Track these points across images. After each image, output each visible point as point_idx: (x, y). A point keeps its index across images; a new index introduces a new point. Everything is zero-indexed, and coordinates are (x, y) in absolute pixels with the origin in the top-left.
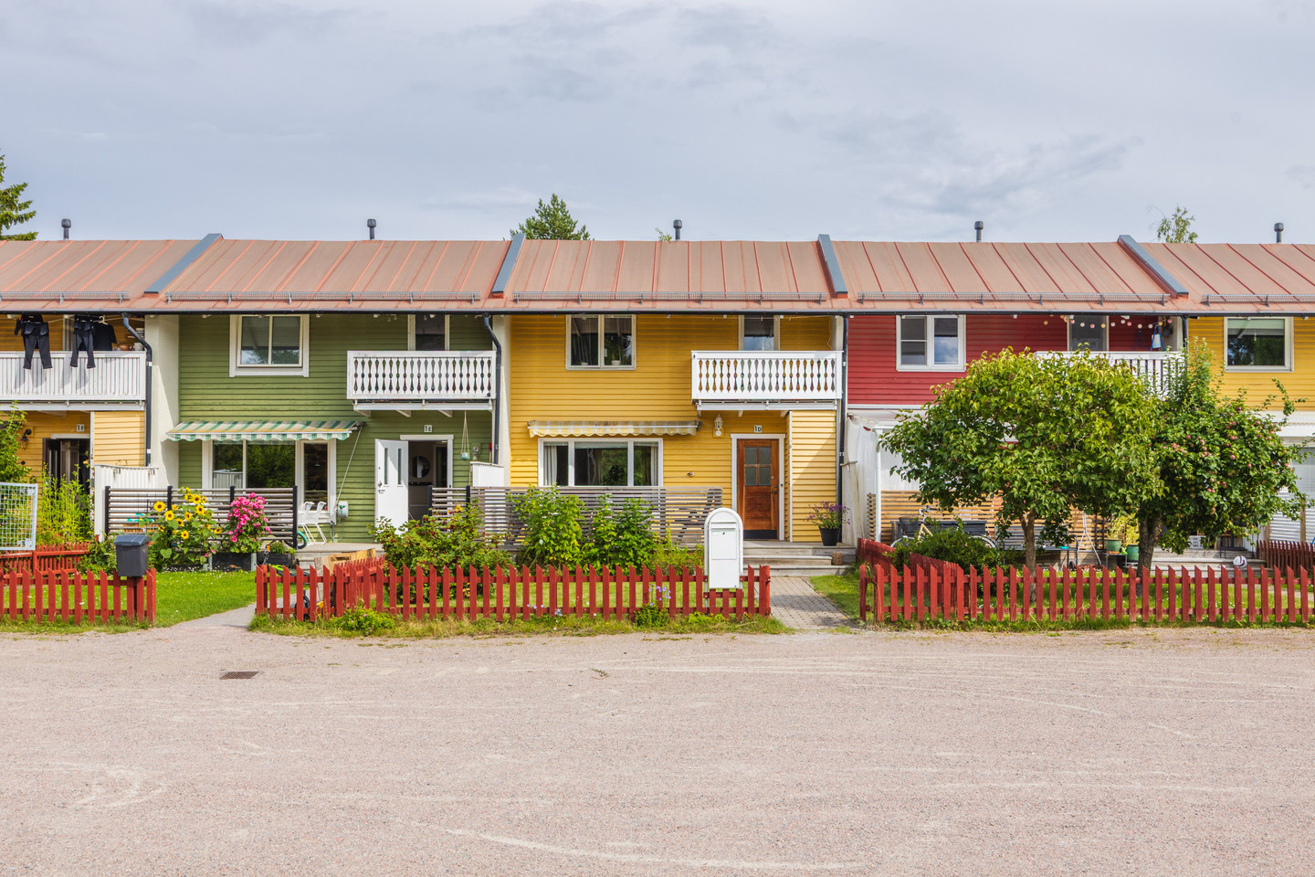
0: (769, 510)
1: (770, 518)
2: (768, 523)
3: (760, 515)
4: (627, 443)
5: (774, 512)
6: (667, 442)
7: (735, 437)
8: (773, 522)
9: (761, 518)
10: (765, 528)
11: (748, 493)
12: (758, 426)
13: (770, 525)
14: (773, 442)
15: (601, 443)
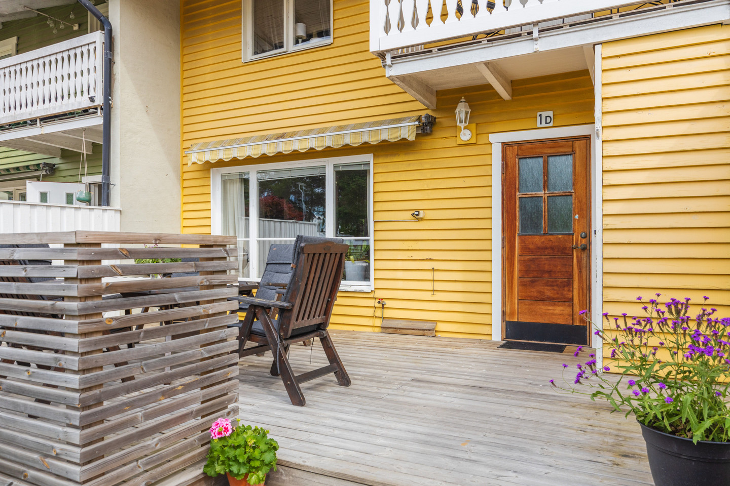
0: (569, 283)
1: (571, 301)
2: (567, 310)
3: (549, 292)
4: (324, 167)
5: (581, 288)
6: (381, 160)
7: (497, 139)
8: (577, 308)
9: (552, 300)
10: (560, 321)
11: (525, 249)
12: (544, 114)
13: (573, 315)
14: (577, 144)
15: (290, 170)
